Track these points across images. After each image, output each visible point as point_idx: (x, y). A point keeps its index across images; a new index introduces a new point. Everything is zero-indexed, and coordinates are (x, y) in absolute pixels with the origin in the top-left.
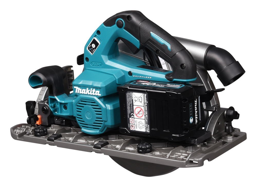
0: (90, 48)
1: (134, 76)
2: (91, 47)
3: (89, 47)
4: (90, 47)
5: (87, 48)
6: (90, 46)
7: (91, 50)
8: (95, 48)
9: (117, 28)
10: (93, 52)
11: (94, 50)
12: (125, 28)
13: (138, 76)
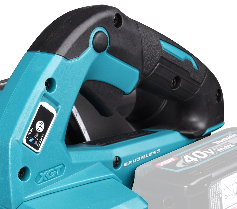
0: (31, 136)
1: (126, 164)
2: (34, 132)
3: (28, 135)
4: (30, 134)
5: (25, 141)
6: (31, 131)
7: (35, 140)
8: (45, 131)
10: (40, 144)
11: (41, 138)
13: (135, 161)
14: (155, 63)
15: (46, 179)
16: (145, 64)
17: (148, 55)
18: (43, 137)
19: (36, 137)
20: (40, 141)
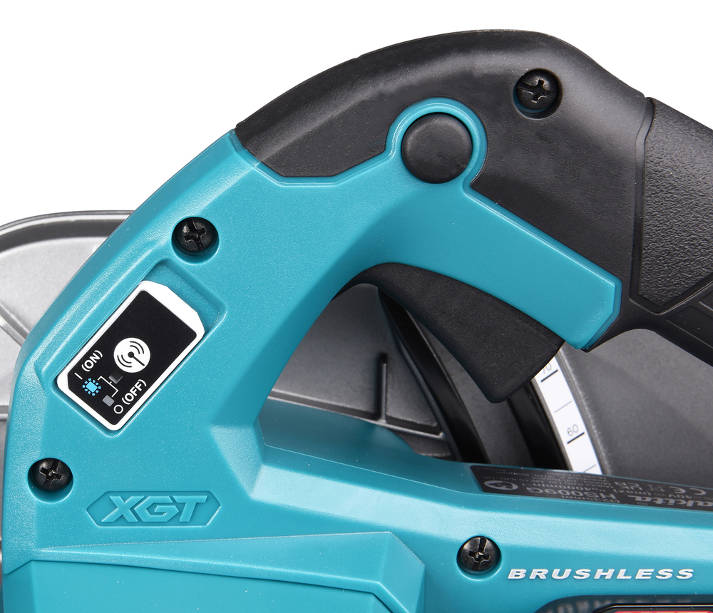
0: (93, 374)
2: (107, 366)
3: (78, 368)
4: (86, 368)
5: (63, 383)
6: (95, 358)
7: (106, 390)
8: (150, 374)
9: (406, 187)
10: (127, 408)
11: (133, 393)
12: (483, 186)
13: (560, 574)
14: (700, 275)
15: (130, 517)
16: (646, 264)
17: (664, 236)
18: (140, 390)
19: (110, 384)
20: (126, 400)
